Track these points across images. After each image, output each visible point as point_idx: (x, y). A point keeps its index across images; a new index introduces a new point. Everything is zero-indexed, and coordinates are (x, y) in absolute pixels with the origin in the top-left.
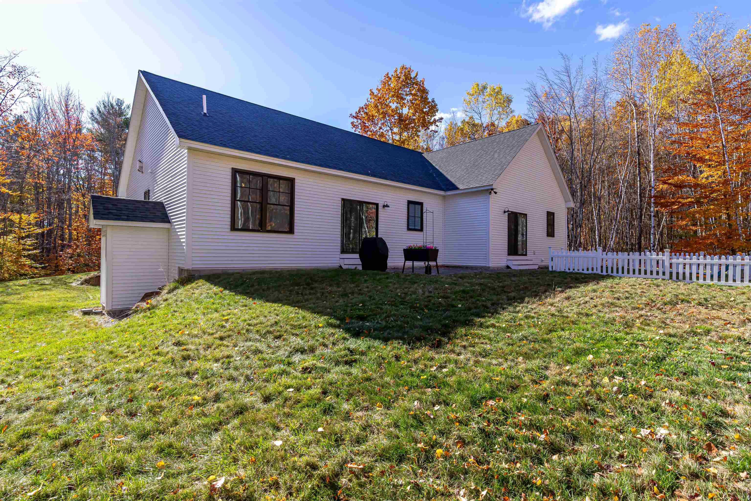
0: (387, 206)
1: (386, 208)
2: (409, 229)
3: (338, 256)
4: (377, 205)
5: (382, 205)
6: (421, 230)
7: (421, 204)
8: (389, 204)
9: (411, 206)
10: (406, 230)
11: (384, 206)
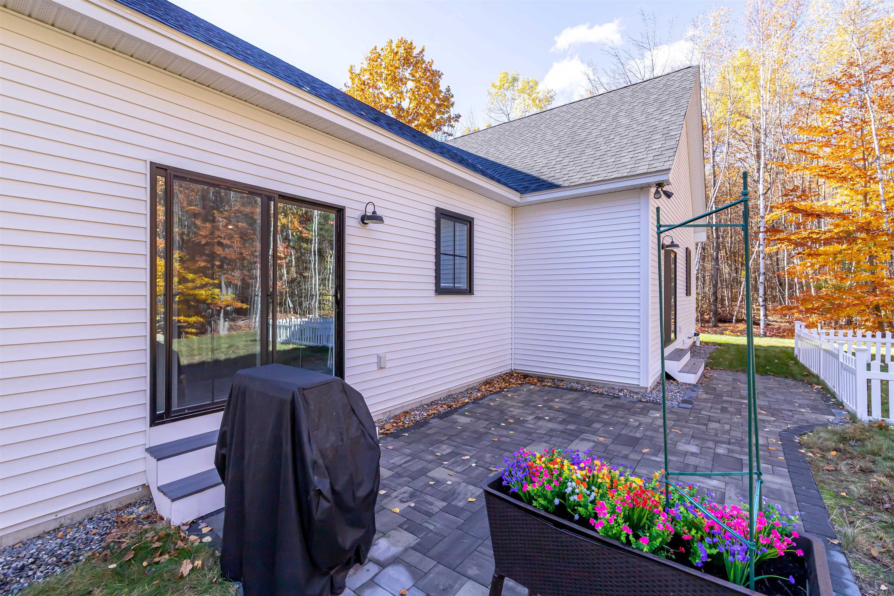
0: (376, 218)
1: (372, 225)
2: (440, 291)
3: (140, 440)
4: (340, 211)
5: (359, 214)
6: (470, 291)
7: (469, 222)
8: (379, 212)
9: (446, 225)
10: (432, 293)
11: (364, 219)
